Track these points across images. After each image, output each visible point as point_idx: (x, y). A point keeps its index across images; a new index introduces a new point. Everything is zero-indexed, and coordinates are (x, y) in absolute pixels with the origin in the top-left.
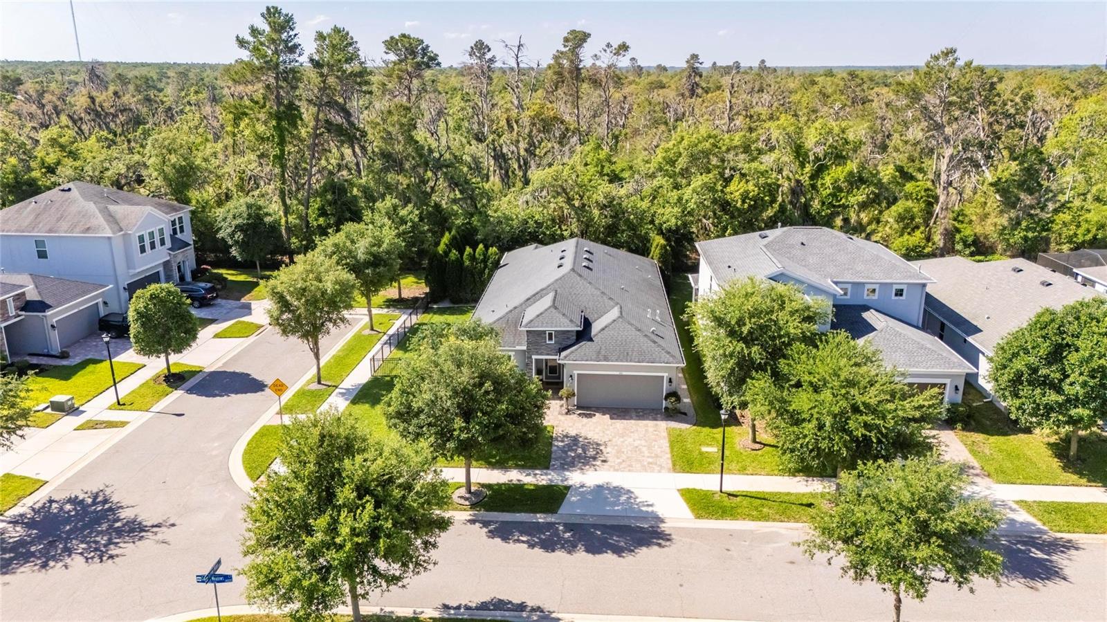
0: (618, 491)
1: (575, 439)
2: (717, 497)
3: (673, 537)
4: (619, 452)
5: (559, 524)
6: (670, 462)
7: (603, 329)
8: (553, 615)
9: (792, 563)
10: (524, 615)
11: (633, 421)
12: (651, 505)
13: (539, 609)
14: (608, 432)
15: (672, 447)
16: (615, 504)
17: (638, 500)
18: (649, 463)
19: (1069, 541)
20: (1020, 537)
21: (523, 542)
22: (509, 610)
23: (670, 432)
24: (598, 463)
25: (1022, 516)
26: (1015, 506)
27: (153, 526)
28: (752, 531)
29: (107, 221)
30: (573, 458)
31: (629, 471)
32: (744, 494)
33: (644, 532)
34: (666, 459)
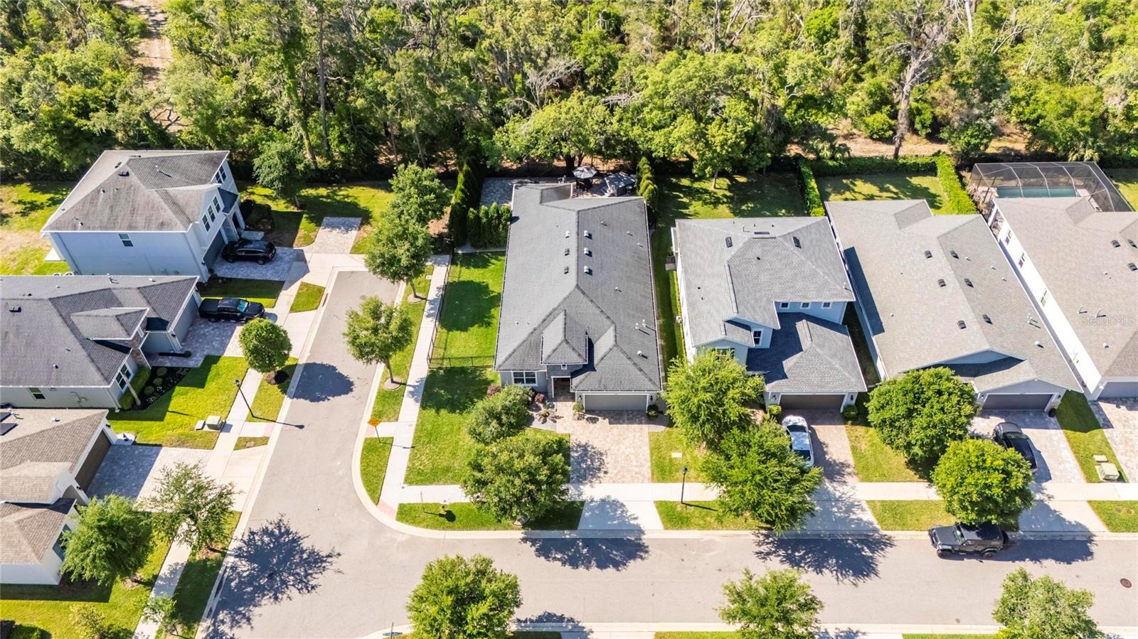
0: (616, 505)
1: (585, 448)
2: (679, 508)
3: (650, 549)
4: (616, 462)
5: (578, 539)
6: (650, 471)
7: (602, 359)
8: (580, 624)
9: (720, 570)
10: (564, 624)
11: (625, 425)
12: (636, 518)
13: (571, 620)
14: (608, 440)
15: (652, 454)
16: (613, 518)
17: (629, 514)
18: (636, 473)
19: (889, 539)
20: (861, 535)
21: (559, 560)
22: (555, 621)
23: (651, 434)
24: (602, 474)
25: (868, 516)
26: (865, 506)
27: (328, 556)
28: (698, 540)
29: (175, 213)
30: (585, 470)
31: (623, 482)
32: (697, 504)
33: (631, 545)
34: (647, 470)
